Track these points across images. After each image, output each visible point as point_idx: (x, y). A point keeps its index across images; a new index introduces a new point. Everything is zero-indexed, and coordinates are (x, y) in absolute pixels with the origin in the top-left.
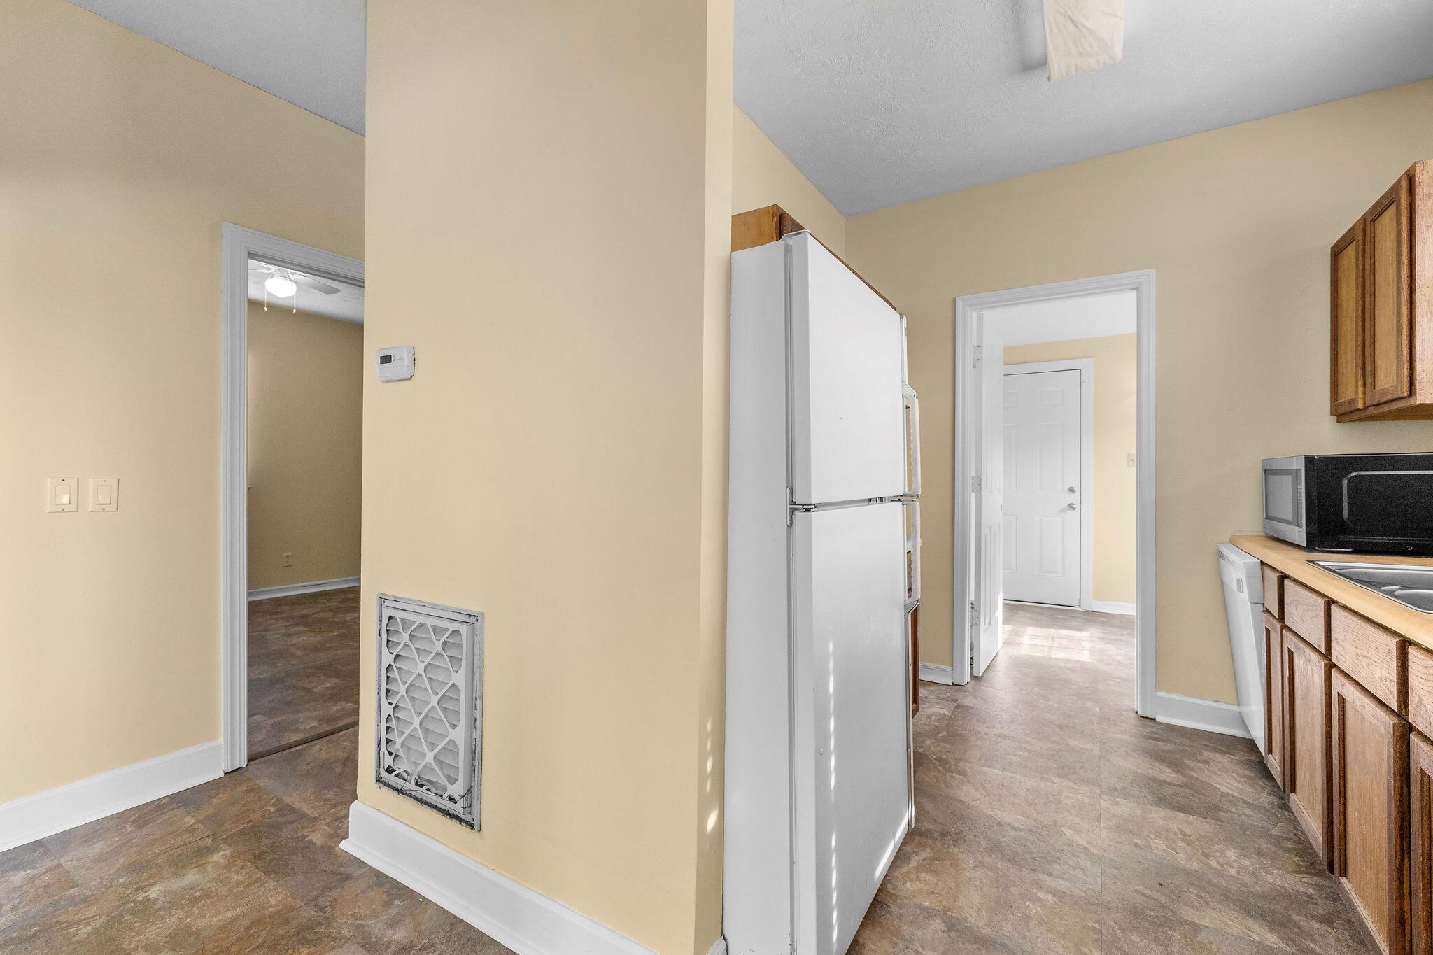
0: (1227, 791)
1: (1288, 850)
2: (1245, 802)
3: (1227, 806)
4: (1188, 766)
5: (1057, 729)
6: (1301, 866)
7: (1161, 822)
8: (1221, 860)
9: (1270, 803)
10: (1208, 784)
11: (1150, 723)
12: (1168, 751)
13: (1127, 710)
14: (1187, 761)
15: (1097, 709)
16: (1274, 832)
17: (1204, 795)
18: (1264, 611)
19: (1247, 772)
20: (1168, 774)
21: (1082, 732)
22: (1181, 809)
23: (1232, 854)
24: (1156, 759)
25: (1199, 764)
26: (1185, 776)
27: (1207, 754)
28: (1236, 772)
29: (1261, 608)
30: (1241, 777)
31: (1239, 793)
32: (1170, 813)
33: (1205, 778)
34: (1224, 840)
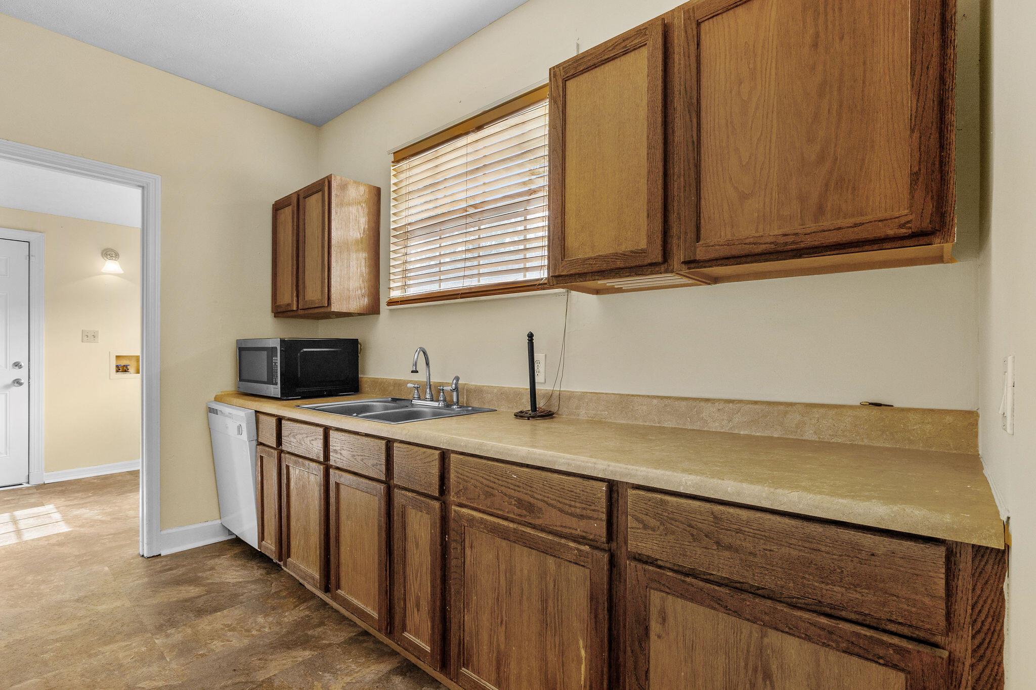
0: (235, 580)
1: (285, 597)
2: (248, 582)
3: (240, 591)
4: (202, 577)
5: (77, 604)
6: (295, 602)
7: (208, 628)
8: (257, 627)
9: (261, 574)
10: (223, 583)
11: (158, 560)
12: (183, 574)
13: (133, 558)
14: (200, 574)
15: (106, 569)
16: (273, 591)
17: (223, 592)
18: (258, 445)
19: (239, 562)
20: (192, 591)
21: (104, 594)
22: (216, 610)
23: (260, 619)
24: (178, 584)
25: (208, 573)
26: (204, 586)
27: (211, 563)
28: (233, 565)
29: (255, 443)
30: (236, 566)
31: (242, 578)
32: (210, 618)
33: (218, 580)
34: (252, 613)
